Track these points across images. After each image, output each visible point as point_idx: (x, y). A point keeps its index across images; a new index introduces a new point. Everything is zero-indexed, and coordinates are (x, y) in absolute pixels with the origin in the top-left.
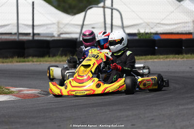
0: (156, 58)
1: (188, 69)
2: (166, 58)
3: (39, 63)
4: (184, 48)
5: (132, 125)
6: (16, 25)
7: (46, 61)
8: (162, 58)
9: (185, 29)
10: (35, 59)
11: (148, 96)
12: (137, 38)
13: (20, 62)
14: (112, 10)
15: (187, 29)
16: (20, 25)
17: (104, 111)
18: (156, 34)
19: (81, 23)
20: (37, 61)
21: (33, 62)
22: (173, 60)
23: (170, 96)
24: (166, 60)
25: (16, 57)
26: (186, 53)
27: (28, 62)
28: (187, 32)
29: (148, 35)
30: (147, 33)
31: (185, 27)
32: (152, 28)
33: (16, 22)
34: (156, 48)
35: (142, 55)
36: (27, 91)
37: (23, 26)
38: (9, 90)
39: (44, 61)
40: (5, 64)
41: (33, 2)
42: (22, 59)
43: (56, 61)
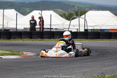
1: (109, 46)
2: (103, 40)
7: (51, 41)
10: (47, 40)
13: (40, 41)
19: (69, 24)
20: (47, 41)
21: (46, 41)
22: (105, 41)
27: (44, 41)
30: (97, 29)
34: (100, 36)
35: (93, 39)
40: (33, 41)
41: (51, 15)
42: (42, 40)
43: (55, 41)
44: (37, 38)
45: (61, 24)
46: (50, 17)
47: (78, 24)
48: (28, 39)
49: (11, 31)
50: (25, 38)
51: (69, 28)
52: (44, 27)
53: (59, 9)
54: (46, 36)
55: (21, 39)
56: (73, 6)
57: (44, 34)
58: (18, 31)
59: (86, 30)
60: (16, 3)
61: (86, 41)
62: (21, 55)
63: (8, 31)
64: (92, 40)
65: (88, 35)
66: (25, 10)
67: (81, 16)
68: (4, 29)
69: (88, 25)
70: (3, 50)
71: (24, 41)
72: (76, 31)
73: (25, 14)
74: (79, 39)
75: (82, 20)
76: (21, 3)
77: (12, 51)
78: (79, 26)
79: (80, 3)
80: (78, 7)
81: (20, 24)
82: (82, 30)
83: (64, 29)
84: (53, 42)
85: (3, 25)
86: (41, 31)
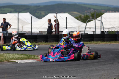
8: (118, 43)
19: (85, 26)
30: (113, 31)
34: (117, 38)
38: (38, 57)
41: (66, 17)
44: (53, 42)
45: (77, 27)
46: (66, 20)
47: (95, 26)
48: (44, 43)
49: (26, 34)
50: (41, 42)
51: (85, 31)
52: (60, 30)
53: (75, 11)
55: (37, 42)
56: (89, 8)
58: (33, 34)
59: (102, 32)
60: (31, 6)
61: (103, 43)
62: (37, 58)
63: (23, 35)
64: (108, 42)
65: (104, 37)
66: (41, 13)
67: (97, 18)
68: (19, 33)
69: (104, 27)
70: (18, 54)
71: (39, 45)
72: (92, 33)
73: (40, 17)
74: (95, 41)
75: (98, 23)
76: (36, 6)
77: (27, 55)
78: (96, 28)
79: (96, 5)
80: (94, 9)
81: (35, 28)
82: (98, 32)
83: (80, 31)
85: (18, 29)
86: (57, 34)
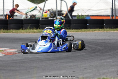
0: (87, 31)
1: (107, 38)
2: (94, 31)
3: (16, 33)
4: (104, 25)
5: (73, 72)
6: (3, 10)
7: (21, 32)
8: (92, 31)
9: (106, 13)
11: (83, 54)
12: (76, 18)
13: (5, 32)
14: (61, 1)
15: (107, 13)
16: (5, 10)
17: (56, 63)
18: (88, 16)
20: (15, 32)
21: (13, 32)
22: (98, 32)
23: (97, 54)
24: (94, 32)
25: (3, 29)
26: (106, 28)
27: (10, 32)
28: (107, 15)
29: (82, 17)
30: (83, 16)
31: (105, 12)
32: (86, 12)
33: (3, 8)
34: (88, 24)
35: (79, 29)
36: (9, 50)
37: (7, 10)
39: (19, 32)
42: (6, 31)
43: (27, 32)
54: (12, 26)
57: (8, 23)
61: (71, 31)
65: (70, 24)
84: (24, 33)
